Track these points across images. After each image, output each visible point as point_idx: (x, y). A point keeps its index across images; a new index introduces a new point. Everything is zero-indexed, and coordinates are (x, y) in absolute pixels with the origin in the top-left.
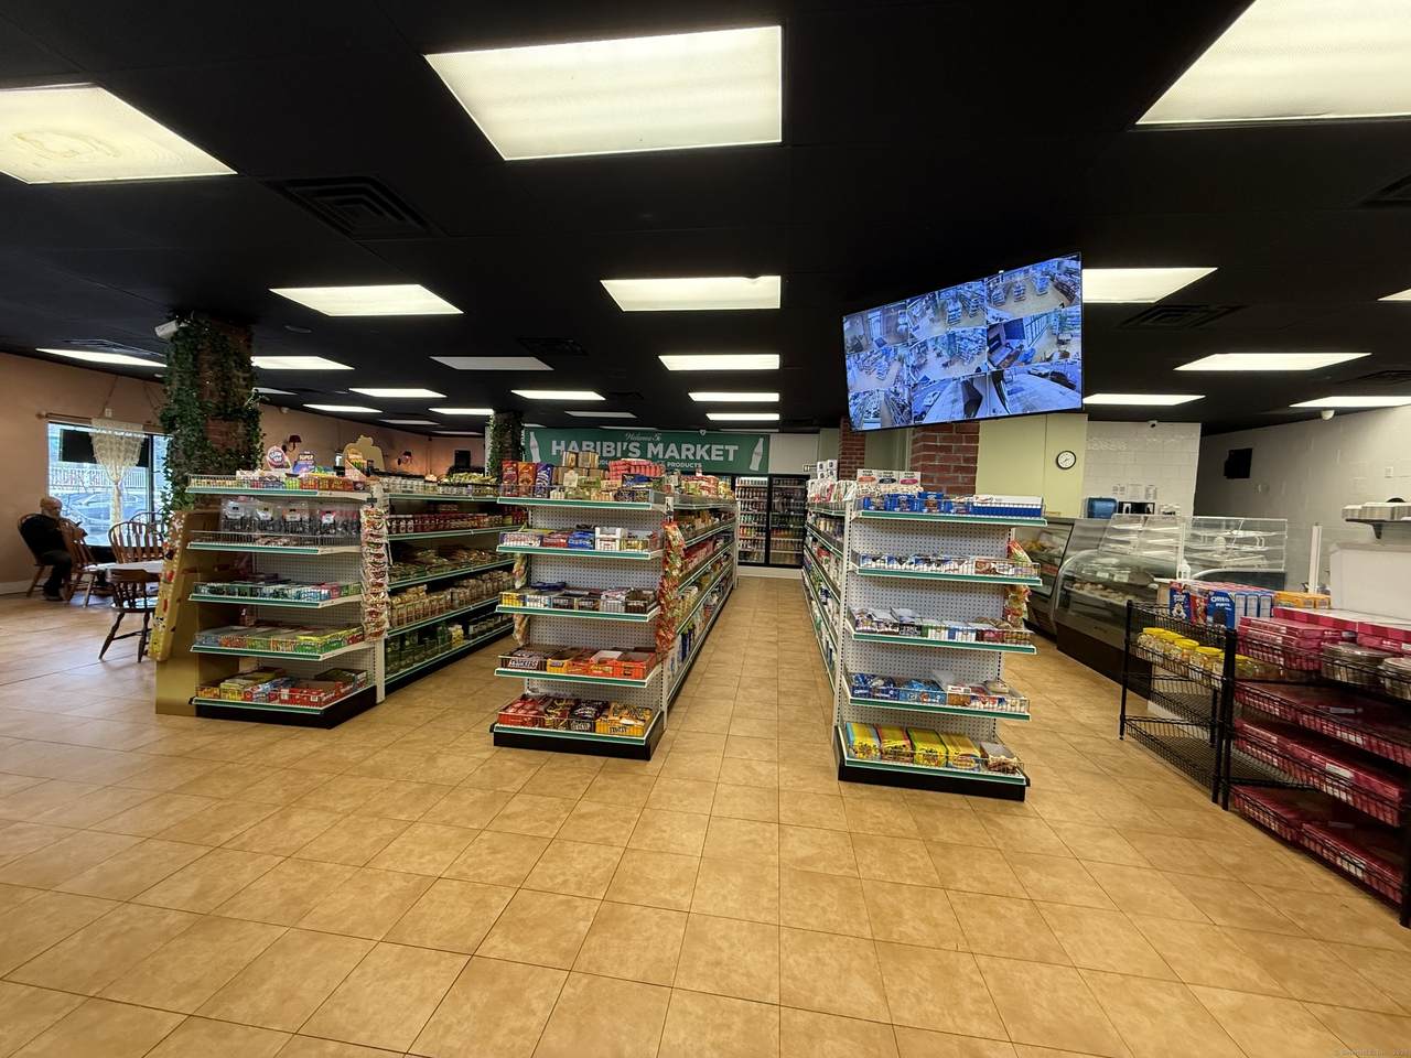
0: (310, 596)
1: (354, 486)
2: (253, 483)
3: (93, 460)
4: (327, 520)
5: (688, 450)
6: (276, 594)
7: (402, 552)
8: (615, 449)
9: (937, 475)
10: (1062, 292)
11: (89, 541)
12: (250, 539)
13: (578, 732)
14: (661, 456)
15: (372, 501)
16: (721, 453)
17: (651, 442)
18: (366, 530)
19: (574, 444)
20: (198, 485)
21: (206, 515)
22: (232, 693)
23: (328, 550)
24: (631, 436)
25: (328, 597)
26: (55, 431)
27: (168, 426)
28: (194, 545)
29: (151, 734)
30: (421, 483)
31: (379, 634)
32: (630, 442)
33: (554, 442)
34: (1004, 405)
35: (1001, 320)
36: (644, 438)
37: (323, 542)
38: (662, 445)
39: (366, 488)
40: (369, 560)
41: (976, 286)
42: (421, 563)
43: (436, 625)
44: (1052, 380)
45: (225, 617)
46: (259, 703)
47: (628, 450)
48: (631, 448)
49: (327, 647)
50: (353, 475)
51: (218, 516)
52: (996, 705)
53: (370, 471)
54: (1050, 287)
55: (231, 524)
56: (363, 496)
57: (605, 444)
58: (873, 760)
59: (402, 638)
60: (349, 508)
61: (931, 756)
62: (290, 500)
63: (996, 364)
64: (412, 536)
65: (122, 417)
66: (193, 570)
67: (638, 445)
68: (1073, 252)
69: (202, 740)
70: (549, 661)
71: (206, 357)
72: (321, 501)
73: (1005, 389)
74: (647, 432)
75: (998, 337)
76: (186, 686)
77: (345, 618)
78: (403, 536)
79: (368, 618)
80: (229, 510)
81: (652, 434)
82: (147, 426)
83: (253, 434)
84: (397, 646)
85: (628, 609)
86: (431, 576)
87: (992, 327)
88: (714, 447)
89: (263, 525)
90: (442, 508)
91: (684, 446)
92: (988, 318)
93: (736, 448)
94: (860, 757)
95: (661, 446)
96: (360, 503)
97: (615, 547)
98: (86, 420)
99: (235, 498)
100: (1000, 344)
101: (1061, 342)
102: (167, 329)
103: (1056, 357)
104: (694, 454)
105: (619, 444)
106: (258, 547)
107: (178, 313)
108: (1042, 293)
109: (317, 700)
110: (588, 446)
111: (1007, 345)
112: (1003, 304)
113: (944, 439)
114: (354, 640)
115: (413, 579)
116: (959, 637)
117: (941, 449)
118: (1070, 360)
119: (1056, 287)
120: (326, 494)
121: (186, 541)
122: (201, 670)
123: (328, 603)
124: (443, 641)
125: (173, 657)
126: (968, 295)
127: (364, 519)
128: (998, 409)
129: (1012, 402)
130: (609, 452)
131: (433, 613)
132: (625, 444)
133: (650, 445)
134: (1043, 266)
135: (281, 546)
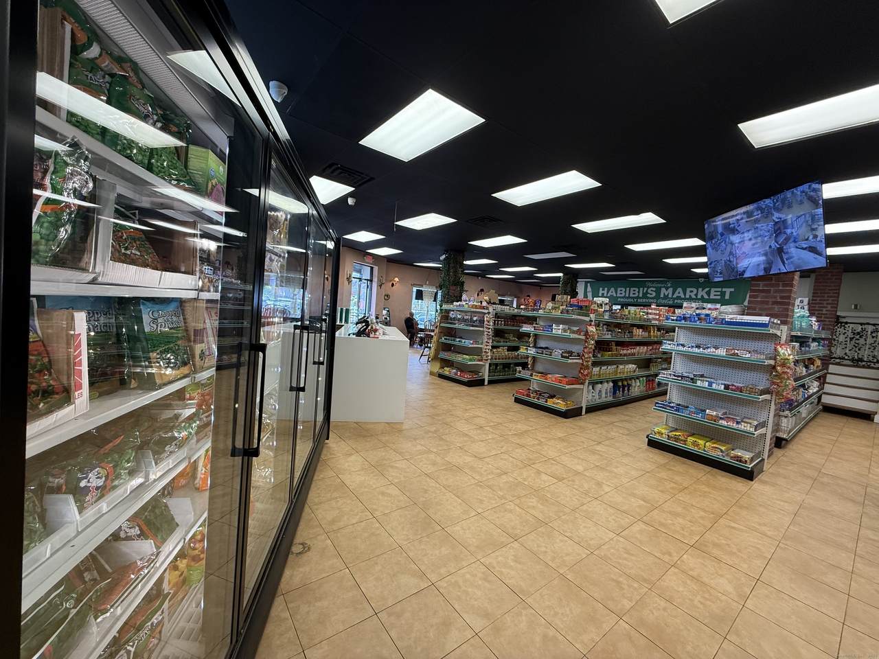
0: (468, 343)
1: (483, 308)
2: (457, 306)
3: (422, 300)
4: (475, 319)
5: (691, 292)
6: (459, 341)
7: (498, 333)
8: (639, 292)
9: (759, 306)
10: (812, 201)
11: (419, 326)
12: (455, 324)
13: (541, 402)
14: (670, 296)
15: (489, 313)
16: (719, 293)
17: (664, 287)
18: (486, 323)
19: (612, 289)
20: (445, 307)
21: (445, 315)
22: (447, 371)
23: (473, 328)
24: (650, 284)
25: (472, 344)
26: (415, 289)
27: (441, 287)
28: (442, 325)
29: (428, 378)
30: (508, 307)
31: (487, 360)
32: (648, 288)
33: (601, 289)
34: (784, 266)
35: (780, 218)
36: (659, 285)
37: (473, 326)
38: (672, 289)
39: (487, 308)
40: (486, 333)
41: (768, 201)
42: (506, 339)
43: (510, 364)
44: (810, 251)
45: (447, 348)
46: (452, 375)
47: (647, 293)
48: (649, 291)
49: (471, 360)
50: (484, 304)
51: (448, 316)
52: (734, 425)
53: (489, 303)
54: (806, 201)
55: (451, 319)
56: (486, 311)
57: (632, 289)
58: (664, 439)
59: (496, 365)
60: (481, 315)
61: (695, 444)
62: (466, 312)
63: (779, 243)
64: (503, 327)
65: (431, 284)
66: (441, 332)
67: (654, 289)
68: (817, 180)
69: (439, 382)
70: (534, 374)
71: (452, 265)
72: (474, 312)
73: (785, 257)
74: (661, 281)
75: (779, 228)
76: (436, 368)
77: (477, 352)
78: (499, 327)
79: (484, 354)
80: (452, 315)
81: (665, 282)
82: (437, 288)
83: (462, 291)
84: (494, 367)
85: (562, 357)
86: (509, 344)
87: (776, 223)
88: (713, 290)
89: (459, 320)
90: (517, 318)
91: (688, 290)
92: (774, 218)
93: (732, 290)
94: (657, 436)
95: (670, 290)
96: (485, 313)
97: (560, 332)
98: (422, 286)
99: (453, 311)
100: (780, 232)
101: (813, 230)
102: (443, 257)
103: (811, 237)
104: (696, 295)
105: (641, 289)
106: (456, 326)
107: (446, 252)
108: (801, 203)
109: (467, 377)
110: (621, 290)
111: (785, 233)
112: (781, 210)
113: (765, 285)
114: (479, 361)
115: (502, 344)
116: (714, 386)
117: (763, 291)
118: (818, 239)
119: (809, 199)
120: (474, 310)
121: (440, 323)
122: (441, 363)
123: (472, 346)
124: (513, 371)
125: (435, 358)
126: (764, 207)
127: (485, 319)
128: (781, 269)
129: (789, 264)
130: (634, 294)
131: (509, 358)
132: (646, 289)
133: (663, 290)
134: (801, 188)
135: (462, 326)
